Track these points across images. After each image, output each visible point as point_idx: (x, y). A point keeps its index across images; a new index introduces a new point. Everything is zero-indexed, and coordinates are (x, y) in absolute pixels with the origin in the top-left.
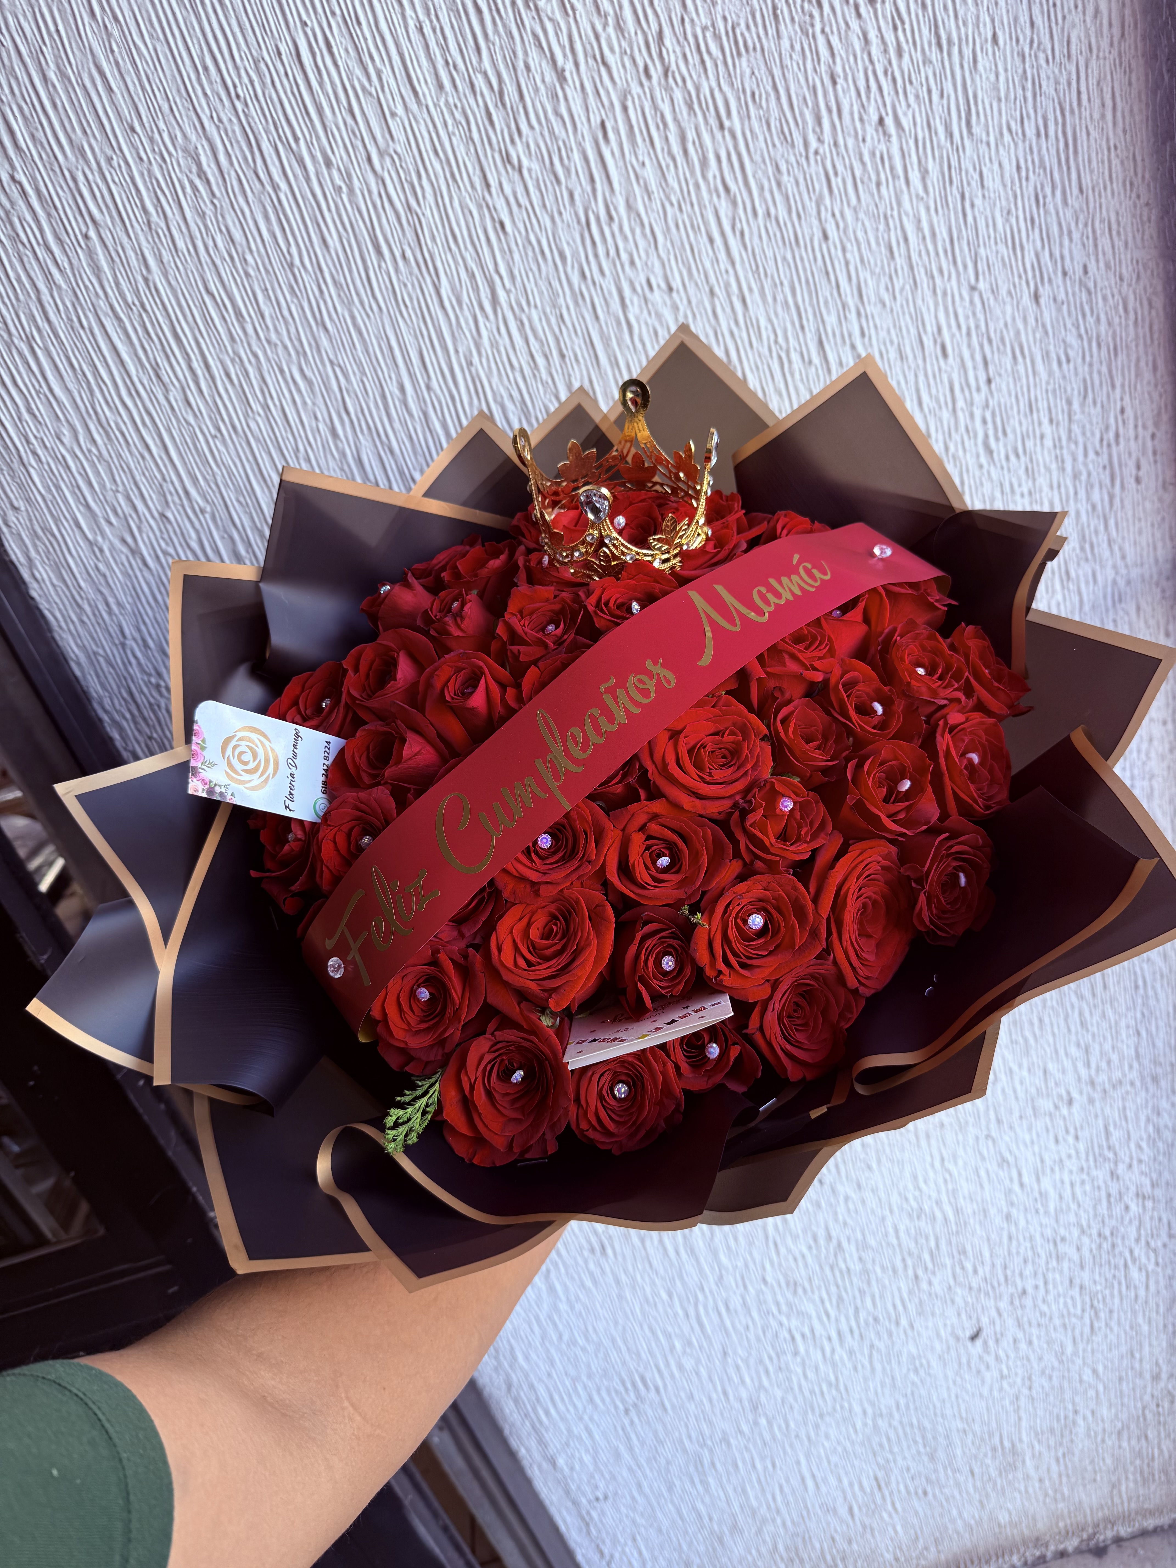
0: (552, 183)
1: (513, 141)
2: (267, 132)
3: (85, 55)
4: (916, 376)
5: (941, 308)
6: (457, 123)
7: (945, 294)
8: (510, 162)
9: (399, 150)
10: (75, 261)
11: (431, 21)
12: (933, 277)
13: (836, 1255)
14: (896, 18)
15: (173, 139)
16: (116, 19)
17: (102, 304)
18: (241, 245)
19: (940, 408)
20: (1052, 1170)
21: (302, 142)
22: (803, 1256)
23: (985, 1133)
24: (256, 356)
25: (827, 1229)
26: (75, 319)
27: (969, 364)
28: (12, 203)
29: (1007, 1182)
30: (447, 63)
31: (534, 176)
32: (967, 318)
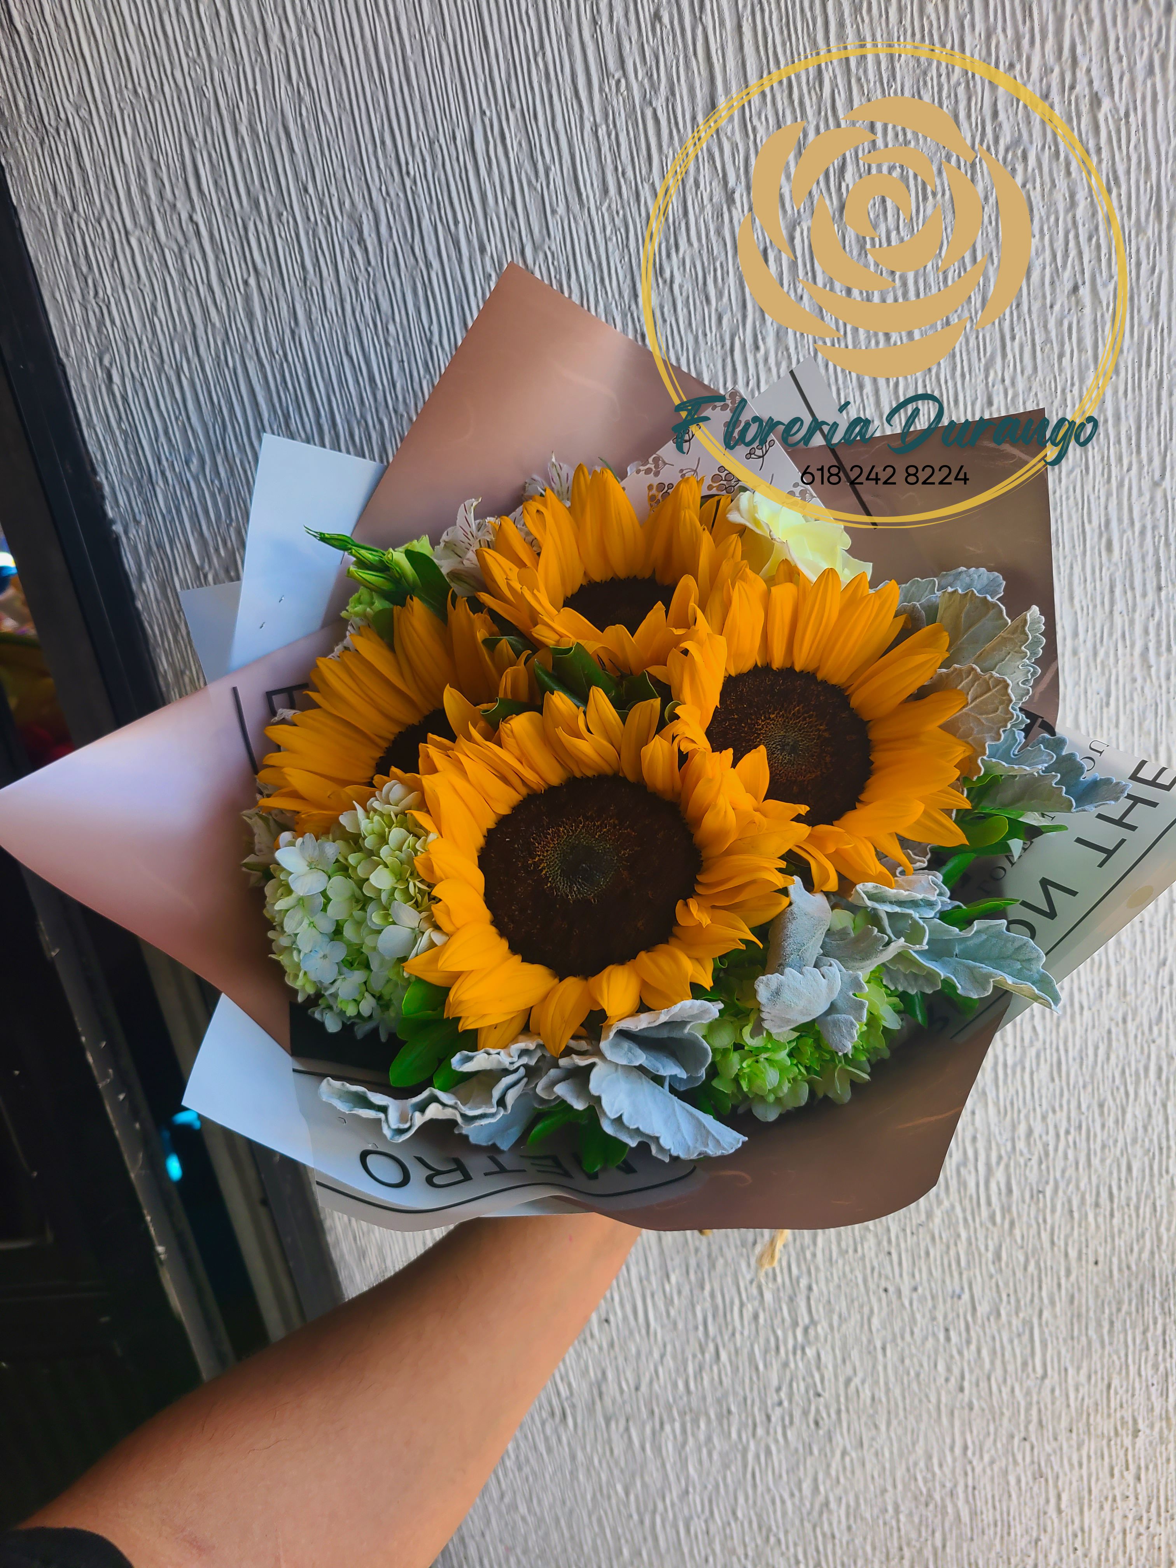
0: (701, 303)
1: (669, 256)
2: (430, 210)
3: (275, 114)
4: (1072, 568)
5: (1114, 500)
6: (615, 229)
7: (1121, 485)
8: (661, 275)
9: (553, 248)
10: (232, 304)
11: (608, 126)
12: (1109, 466)
13: (821, 1514)
14: (1112, 183)
15: (341, 204)
16: (309, 85)
17: (249, 347)
18: (386, 315)
19: (1095, 607)
20: (1101, 1508)
21: (461, 226)
22: (783, 1502)
23: (1022, 1435)
24: (381, 423)
25: (815, 1480)
26: (222, 357)
27: (1137, 566)
28: (187, 241)
29: (1042, 1501)
30: (616, 169)
31: (684, 294)
32: (1143, 516)
